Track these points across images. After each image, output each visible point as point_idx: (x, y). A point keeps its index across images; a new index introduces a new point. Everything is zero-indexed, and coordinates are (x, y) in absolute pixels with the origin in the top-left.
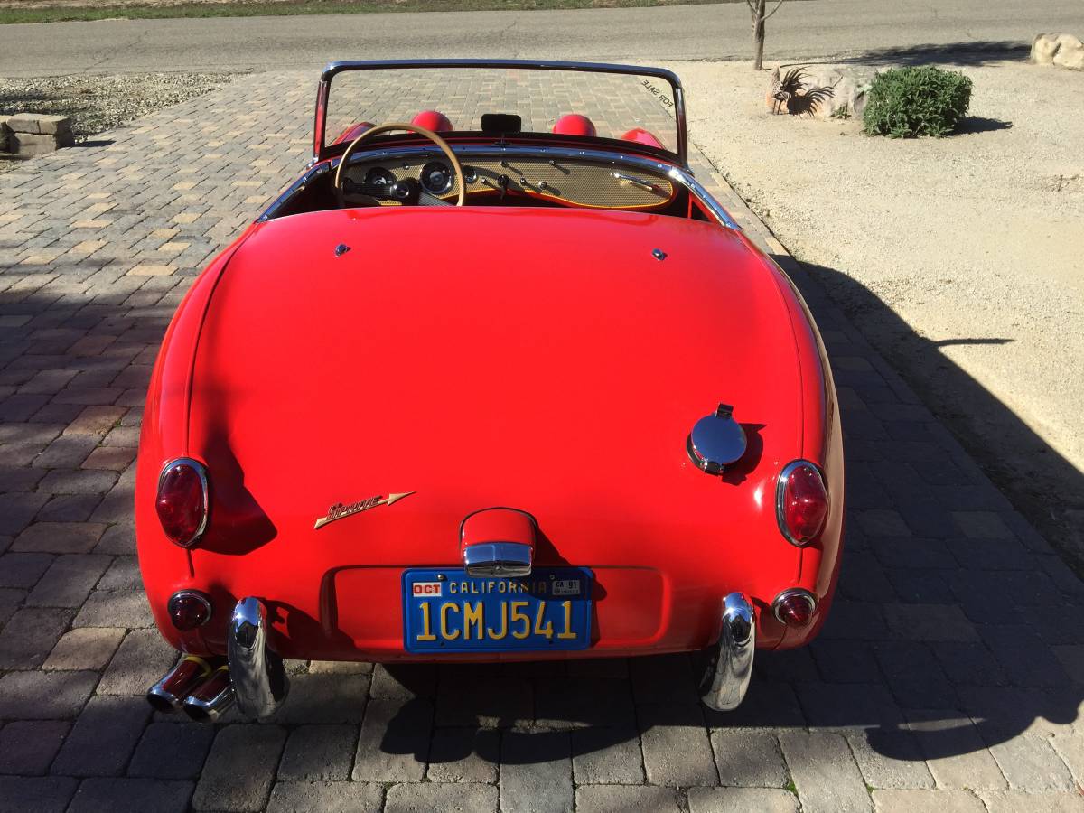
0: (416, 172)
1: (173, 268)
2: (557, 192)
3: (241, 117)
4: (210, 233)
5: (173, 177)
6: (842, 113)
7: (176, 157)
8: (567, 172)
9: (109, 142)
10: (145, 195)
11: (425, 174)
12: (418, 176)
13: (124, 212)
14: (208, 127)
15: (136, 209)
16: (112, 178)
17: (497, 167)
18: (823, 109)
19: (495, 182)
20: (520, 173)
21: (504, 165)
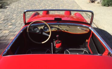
0: (42, 27)
1: (9, 31)
2: (68, 31)
3: (24, 4)
4: (16, 24)
5: (13, 14)
6: (98, 3)
7: (15, 10)
8: (70, 27)
9: (7, 8)
10: (9, 17)
11: (44, 28)
12: (43, 28)
13: (5, 20)
14: (20, 5)
15: (7, 19)
16: (5, 14)
17: (57, 26)
18: (96, 2)
19: (56, 29)
20: (61, 27)
21: (58, 26)
